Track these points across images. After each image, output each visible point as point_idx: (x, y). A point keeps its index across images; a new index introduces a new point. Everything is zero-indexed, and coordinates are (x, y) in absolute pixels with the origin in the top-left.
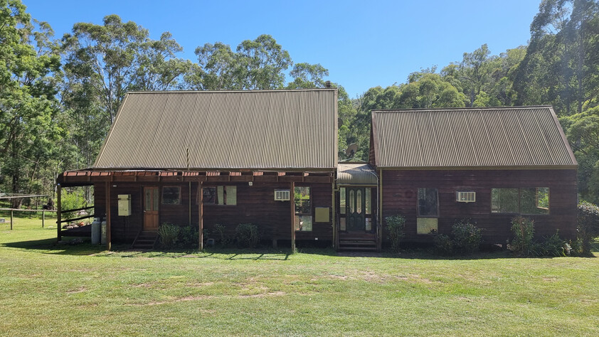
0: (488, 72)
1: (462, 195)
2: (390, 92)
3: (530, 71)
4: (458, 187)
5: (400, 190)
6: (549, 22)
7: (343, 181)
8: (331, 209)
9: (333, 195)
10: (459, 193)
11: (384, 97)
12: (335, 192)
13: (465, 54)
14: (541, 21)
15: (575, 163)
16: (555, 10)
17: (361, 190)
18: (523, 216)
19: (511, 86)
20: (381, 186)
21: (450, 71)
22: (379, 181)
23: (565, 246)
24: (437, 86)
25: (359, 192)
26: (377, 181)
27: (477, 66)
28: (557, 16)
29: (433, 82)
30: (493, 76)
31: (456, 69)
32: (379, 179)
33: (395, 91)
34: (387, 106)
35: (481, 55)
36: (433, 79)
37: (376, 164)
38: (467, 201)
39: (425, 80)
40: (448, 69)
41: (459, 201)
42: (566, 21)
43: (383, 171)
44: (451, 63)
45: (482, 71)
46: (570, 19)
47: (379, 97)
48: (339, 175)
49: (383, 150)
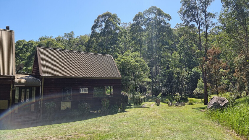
0: (74, 42)
1: (83, 90)
2: (31, 43)
3: (92, 44)
4: (81, 86)
5: (53, 88)
6: (97, 28)
7: (18, 83)
8: (9, 100)
9: (11, 92)
10: (82, 89)
11: (27, 45)
12: (13, 90)
13: (65, 34)
14: (95, 27)
15: (121, 77)
16: (99, 24)
17: (29, 89)
18: (106, 98)
19: (85, 48)
20: (43, 86)
21: (59, 39)
22: (42, 84)
23: (118, 109)
24: (55, 44)
25: (28, 90)
26: (41, 84)
27: (70, 39)
28: (100, 26)
29: (53, 42)
30: (76, 44)
31: (61, 39)
32: (42, 82)
33: (34, 43)
34: (29, 50)
35: (71, 35)
36: (53, 41)
37: (40, 74)
38: (84, 93)
39: (49, 41)
40: (58, 38)
41: (82, 92)
42: (103, 29)
43: (44, 78)
44: (59, 36)
45: (71, 42)
46: (104, 28)
47: (24, 45)
48: (16, 80)
49: (44, 68)
